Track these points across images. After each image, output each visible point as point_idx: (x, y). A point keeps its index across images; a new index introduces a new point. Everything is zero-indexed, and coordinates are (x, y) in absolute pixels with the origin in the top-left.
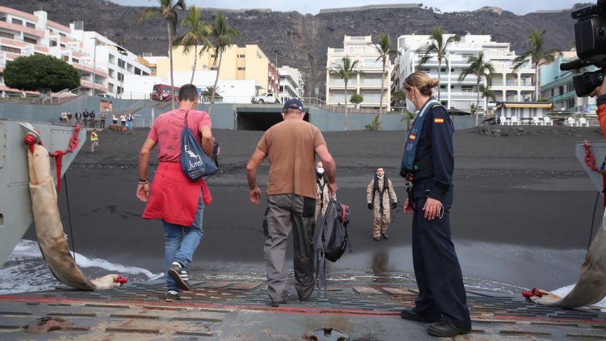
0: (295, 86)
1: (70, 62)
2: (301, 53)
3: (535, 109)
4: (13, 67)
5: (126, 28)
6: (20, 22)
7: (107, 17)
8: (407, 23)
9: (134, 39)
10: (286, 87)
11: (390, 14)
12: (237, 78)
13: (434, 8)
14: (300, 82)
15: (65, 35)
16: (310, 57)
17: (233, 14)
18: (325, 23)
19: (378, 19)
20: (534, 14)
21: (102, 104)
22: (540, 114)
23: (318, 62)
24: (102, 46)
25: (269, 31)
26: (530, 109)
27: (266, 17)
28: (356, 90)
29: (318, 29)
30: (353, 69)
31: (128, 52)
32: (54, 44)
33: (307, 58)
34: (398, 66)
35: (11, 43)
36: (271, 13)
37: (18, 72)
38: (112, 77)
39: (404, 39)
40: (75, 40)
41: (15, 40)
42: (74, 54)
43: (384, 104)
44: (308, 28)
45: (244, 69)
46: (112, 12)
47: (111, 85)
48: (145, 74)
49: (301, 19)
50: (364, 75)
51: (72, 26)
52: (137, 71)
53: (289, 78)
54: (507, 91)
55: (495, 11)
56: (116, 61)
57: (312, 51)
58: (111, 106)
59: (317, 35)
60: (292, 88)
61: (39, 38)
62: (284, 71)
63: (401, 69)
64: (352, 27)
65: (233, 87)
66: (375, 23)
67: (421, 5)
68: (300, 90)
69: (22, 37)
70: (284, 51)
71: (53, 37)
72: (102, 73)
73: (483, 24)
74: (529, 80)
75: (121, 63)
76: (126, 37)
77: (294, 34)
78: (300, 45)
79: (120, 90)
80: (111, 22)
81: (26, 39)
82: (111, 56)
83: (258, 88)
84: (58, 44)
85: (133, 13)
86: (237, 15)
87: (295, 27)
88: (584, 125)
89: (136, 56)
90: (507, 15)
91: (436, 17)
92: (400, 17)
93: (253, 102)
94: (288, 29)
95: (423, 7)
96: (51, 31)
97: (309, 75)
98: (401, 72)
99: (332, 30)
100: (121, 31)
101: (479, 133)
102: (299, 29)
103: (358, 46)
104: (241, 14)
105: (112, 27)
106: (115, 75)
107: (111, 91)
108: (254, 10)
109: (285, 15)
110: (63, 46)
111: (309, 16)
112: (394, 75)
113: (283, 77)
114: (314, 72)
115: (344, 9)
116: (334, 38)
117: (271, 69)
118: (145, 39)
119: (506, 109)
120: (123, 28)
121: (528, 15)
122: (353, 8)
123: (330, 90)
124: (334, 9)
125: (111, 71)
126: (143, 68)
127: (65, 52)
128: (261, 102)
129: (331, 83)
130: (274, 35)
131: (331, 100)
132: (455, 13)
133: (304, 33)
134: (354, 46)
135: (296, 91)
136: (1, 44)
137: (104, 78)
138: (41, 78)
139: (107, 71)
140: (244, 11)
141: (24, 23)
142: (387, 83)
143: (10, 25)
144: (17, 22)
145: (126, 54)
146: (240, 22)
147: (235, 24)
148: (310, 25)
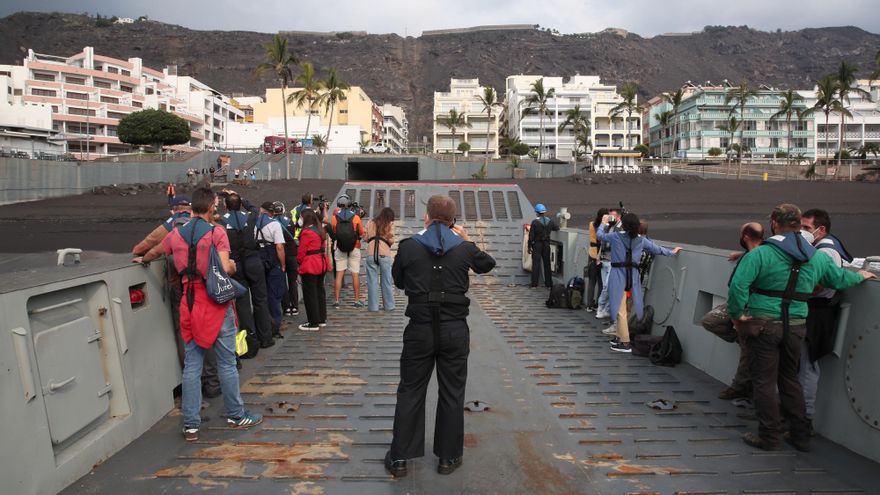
0: (399, 126)
1: (168, 110)
2: (402, 82)
3: (628, 158)
5: (198, 56)
6: (116, 70)
7: (176, 43)
8: (522, 46)
9: (208, 69)
10: (390, 128)
12: (339, 121)
13: (552, 30)
14: (404, 121)
15: (159, 82)
16: (412, 86)
17: (322, 38)
18: (429, 47)
20: (662, 37)
22: (632, 163)
23: (421, 92)
24: (197, 91)
25: (364, 57)
26: (623, 157)
27: (360, 40)
28: (463, 136)
29: (421, 54)
31: (222, 96)
32: (150, 91)
33: (408, 88)
34: (508, 106)
35: (109, 92)
36: (367, 36)
37: (134, 127)
38: (208, 124)
39: (513, 79)
40: (169, 86)
41: (112, 89)
42: (172, 101)
43: (490, 149)
44: (408, 53)
45: (346, 112)
46: (181, 38)
47: (207, 132)
49: (401, 42)
50: (472, 119)
51: (166, 71)
52: (232, 116)
53: (392, 118)
54: (614, 135)
55: (620, 33)
56: (211, 107)
57: (414, 79)
58: (229, 159)
59: (420, 61)
60: (396, 129)
61: (135, 85)
62: (388, 110)
63: (510, 111)
64: (460, 51)
65: (337, 133)
66: (485, 46)
67: (538, 26)
68: (404, 130)
69: (119, 86)
70: (383, 81)
71: (149, 85)
72: (199, 120)
73: (606, 48)
74: (635, 123)
75: (216, 108)
76: (200, 67)
77: (393, 60)
78: (400, 72)
79: (216, 137)
80: (181, 49)
81: (123, 88)
82: (207, 102)
83: (362, 133)
84: (155, 92)
85: (206, 39)
86: (327, 40)
87: (394, 52)
88: (667, 172)
89: (228, 99)
90: (633, 37)
91: (555, 39)
92: (513, 40)
93: (363, 152)
94: (386, 55)
95: (539, 29)
96: (146, 77)
97: (411, 107)
98: (510, 114)
99: (436, 55)
100: (193, 60)
101: (573, 181)
102: (399, 54)
103: (465, 90)
104: (331, 38)
105: (182, 56)
106: (211, 121)
107: (207, 138)
108: (346, 33)
109: (381, 38)
110: (159, 93)
111: (410, 39)
112: (503, 117)
113: (387, 118)
114: (418, 104)
115: (449, 30)
116: (439, 65)
117: (375, 111)
118: (221, 68)
119: (601, 157)
120: (194, 56)
121: (656, 37)
122: (460, 30)
123: (437, 135)
124: (438, 31)
125: (207, 117)
126: (238, 112)
127: (162, 101)
129: (437, 129)
130: (370, 62)
131: (440, 146)
132: (575, 35)
133: (405, 59)
134: (461, 89)
135: (400, 132)
136: (100, 95)
137: (201, 125)
138: (155, 133)
139: (203, 118)
140: (334, 35)
141: (120, 71)
142: (496, 127)
143: (105, 73)
144: (113, 70)
145: (220, 98)
146: (330, 47)
147: (325, 50)
148: (411, 49)
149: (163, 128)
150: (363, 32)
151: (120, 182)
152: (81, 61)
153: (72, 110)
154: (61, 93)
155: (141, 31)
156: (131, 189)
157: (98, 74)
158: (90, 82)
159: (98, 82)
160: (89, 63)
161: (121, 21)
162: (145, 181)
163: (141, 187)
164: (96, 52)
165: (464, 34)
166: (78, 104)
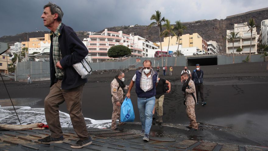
0: (215, 48)
1: (129, 47)
2: (219, 35)
4: (110, 50)
7: (146, 31)
9: (155, 38)
10: (210, 49)
11: (259, 13)
12: (190, 47)
14: (217, 46)
15: (128, 38)
16: (223, 37)
17: (190, 24)
18: (229, 22)
19: (254, 17)
21: (137, 60)
24: (140, 40)
25: (205, 28)
27: (204, 23)
28: (240, 47)
29: (226, 25)
30: (236, 37)
31: (149, 41)
32: (125, 41)
33: (221, 37)
34: (261, 34)
35: (112, 43)
36: (206, 21)
37: (112, 52)
38: (144, 51)
39: (265, 21)
40: (131, 39)
42: (131, 44)
44: (221, 25)
45: (193, 43)
47: (144, 54)
48: (156, 48)
49: (218, 22)
50: (244, 40)
51: (130, 34)
52: (153, 48)
53: (211, 45)
56: (145, 45)
57: (223, 34)
58: (140, 60)
59: (226, 27)
60: (213, 49)
61: (120, 40)
62: (210, 42)
63: (263, 35)
65: (188, 50)
68: (217, 50)
70: (212, 36)
71: (124, 39)
72: (141, 50)
75: (147, 46)
76: (152, 37)
77: (215, 28)
78: (218, 32)
79: (147, 55)
80: (147, 33)
81: (116, 41)
82: (143, 44)
84: (126, 41)
86: (192, 24)
87: (216, 25)
89: (153, 43)
92: (265, 14)
93: (194, 54)
94: (213, 26)
96: (124, 37)
97: (222, 44)
98: (263, 37)
99: (232, 24)
102: (218, 26)
103: (241, 28)
106: (145, 50)
107: (144, 56)
108: (199, 21)
109: (211, 21)
110: (127, 42)
111: (222, 20)
112: (260, 39)
113: (209, 45)
114: (225, 42)
116: (233, 28)
117: (204, 42)
120: (151, 34)
122: (242, 14)
123: (228, 48)
124: (233, 16)
125: (144, 49)
126: (155, 47)
127: (128, 44)
128: (197, 55)
129: (228, 45)
130: (207, 30)
131: (228, 52)
133: (220, 27)
134: (239, 28)
135: (215, 50)
136: (108, 44)
137: (141, 51)
138: (118, 53)
139: (142, 49)
140: (195, 22)
141: (116, 36)
142: (256, 42)
143: (111, 37)
144: (113, 36)
145: (149, 42)
146: (193, 26)
147: (191, 28)
148: (222, 24)
149: (121, 51)
150: (205, 20)
151: (98, 69)
152: (104, 34)
153: (100, 49)
154: (98, 44)
155: (136, 29)
156: (102, 72)
157: (109, 37)
158: (106, 40)
159: (109, 40)
160: (106, 34)
161: (131, 26)
162: (107, 69)
163: (105, 71)
164: (108, 31)
165: (243, 15)
166: (102, 47)
